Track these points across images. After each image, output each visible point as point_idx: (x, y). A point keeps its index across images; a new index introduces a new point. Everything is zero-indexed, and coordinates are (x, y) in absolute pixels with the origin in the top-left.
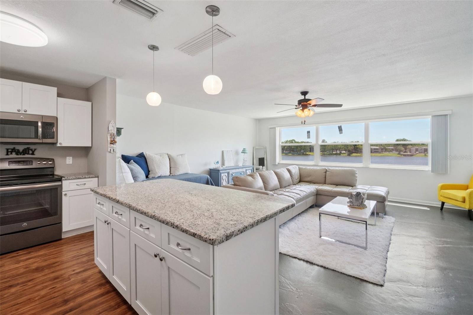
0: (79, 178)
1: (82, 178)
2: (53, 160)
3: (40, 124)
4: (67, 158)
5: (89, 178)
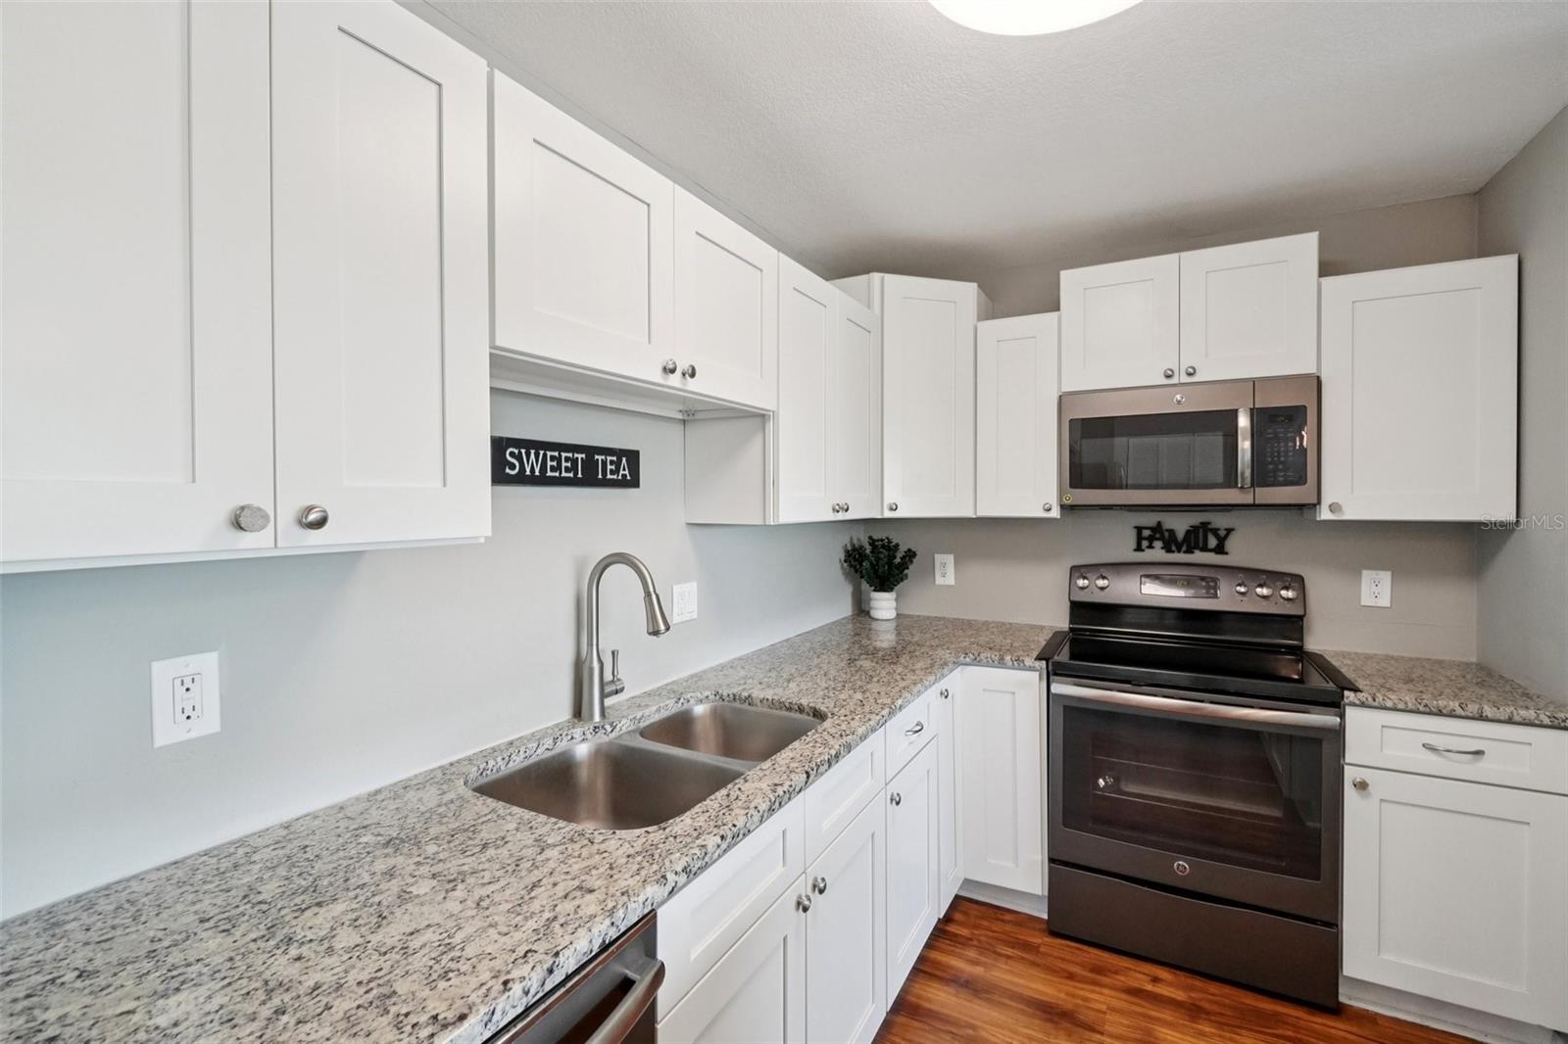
0: (1440, 713)
1: (1459, 711)
2: (1297, 581)
3: (1243, 421)
4: (1365, 573)
5: (1510, 721)
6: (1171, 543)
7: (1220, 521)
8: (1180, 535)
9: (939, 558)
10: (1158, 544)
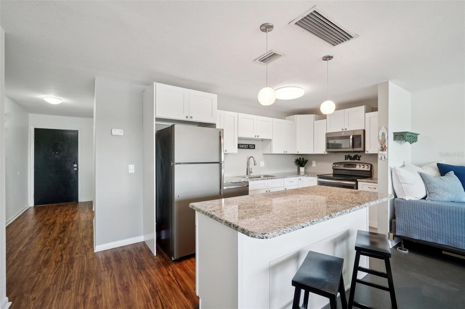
2: (370, 165)
3: (351, 137)
6: (351, 158)
7: (359, 154)
8: (352, 157)
9: (313, 162)
10: (349, 159)
